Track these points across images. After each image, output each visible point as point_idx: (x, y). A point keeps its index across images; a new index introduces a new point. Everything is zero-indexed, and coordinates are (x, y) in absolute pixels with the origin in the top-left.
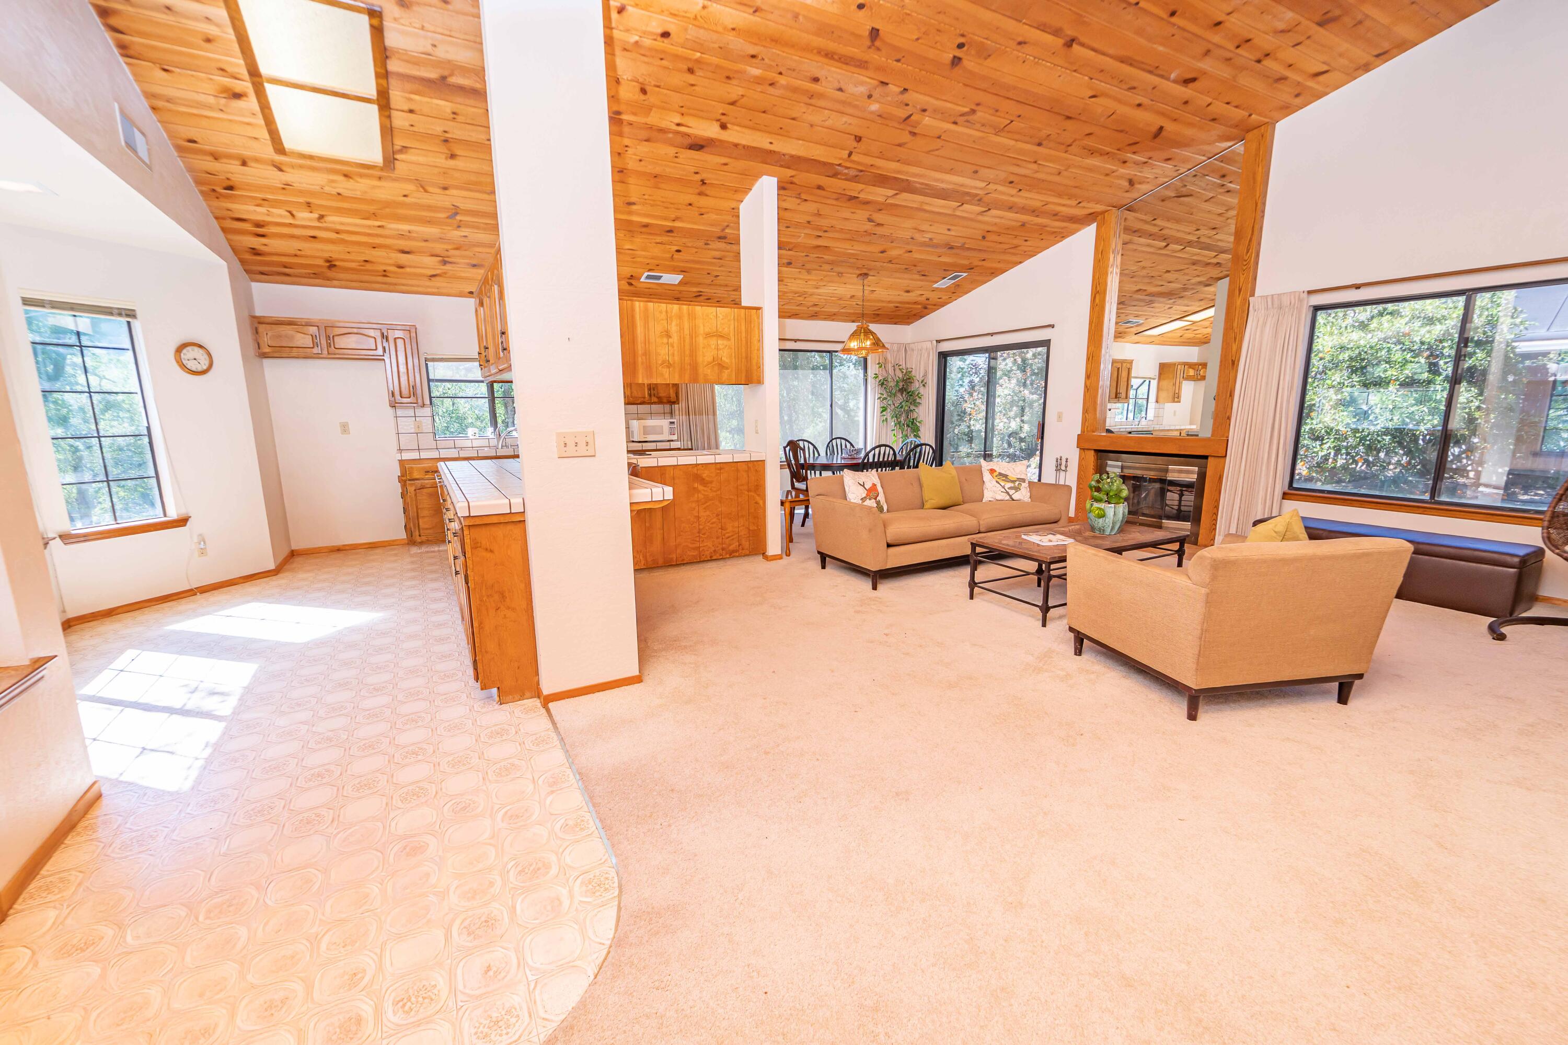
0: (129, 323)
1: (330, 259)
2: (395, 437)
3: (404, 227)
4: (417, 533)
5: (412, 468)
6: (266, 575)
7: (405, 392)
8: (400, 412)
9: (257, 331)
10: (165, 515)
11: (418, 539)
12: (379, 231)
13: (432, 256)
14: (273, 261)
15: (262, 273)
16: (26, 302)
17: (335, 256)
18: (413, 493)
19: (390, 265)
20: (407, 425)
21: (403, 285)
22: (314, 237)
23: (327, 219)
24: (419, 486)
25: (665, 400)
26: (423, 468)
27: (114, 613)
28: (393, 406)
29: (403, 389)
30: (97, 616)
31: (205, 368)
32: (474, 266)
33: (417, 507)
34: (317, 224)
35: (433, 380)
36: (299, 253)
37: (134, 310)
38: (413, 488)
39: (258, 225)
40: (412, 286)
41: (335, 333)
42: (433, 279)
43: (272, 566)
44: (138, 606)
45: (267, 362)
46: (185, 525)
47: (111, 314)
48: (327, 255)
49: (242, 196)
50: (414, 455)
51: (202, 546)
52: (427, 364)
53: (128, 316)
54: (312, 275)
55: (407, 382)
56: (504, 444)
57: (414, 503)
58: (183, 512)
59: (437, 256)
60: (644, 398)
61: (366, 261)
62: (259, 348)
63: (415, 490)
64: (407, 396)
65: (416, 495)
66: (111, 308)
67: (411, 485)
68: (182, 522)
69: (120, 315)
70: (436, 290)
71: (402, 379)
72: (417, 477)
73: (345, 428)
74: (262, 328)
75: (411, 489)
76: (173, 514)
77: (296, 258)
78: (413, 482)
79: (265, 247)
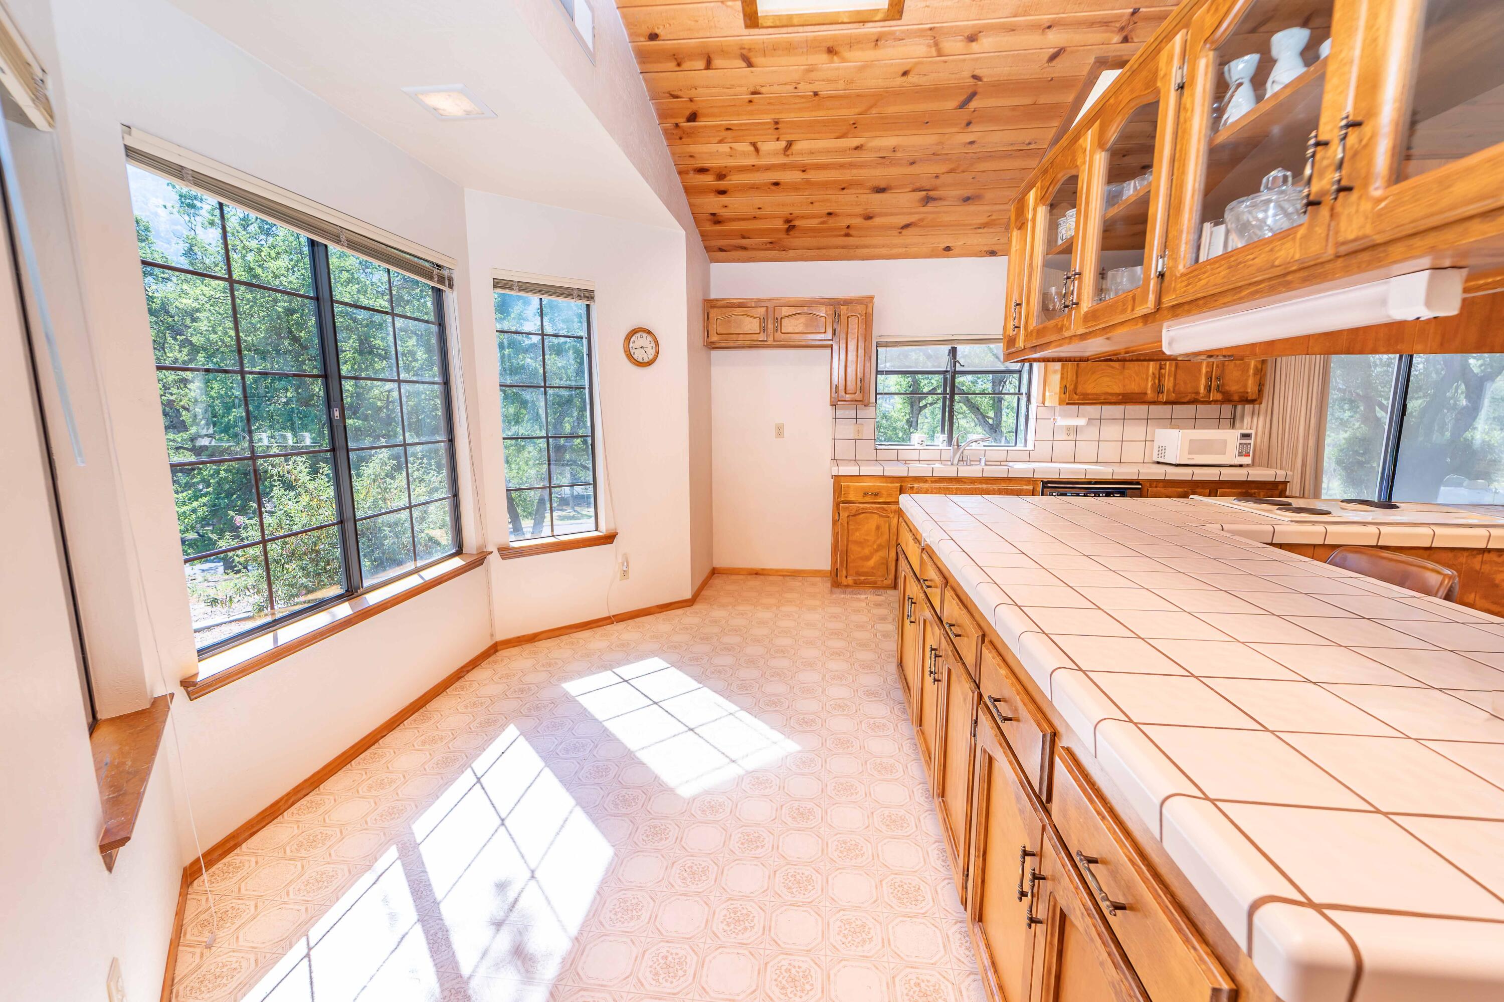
0: (588, 306)
1: (790, 217)
2: (830, 443)
3: (889, 141)
4: (844, 573)
5: (848, 487)
6: (680, 605)
7: (851, 386)
8: (840, 413)
9: (707, 318)
10: (597, 529)
11: (844, 582)
12: (857, 157)
13: (914, 190)
14: (732, 230)
15: (721, 250)
16: (498, 284)
17: (797, 211)
18: (846, 520)
19: (856, 216)
20: (847, 430)
21: (866, 247)
22: (776, 184)
23: (796, 147)
24: (854, 511)
25: (1236, 398)
26: (862, 488)
27: (536, 639)
28: (834, 405)
29: (849, 383)
30: (522, 641)
31: (651, 357)
32: (967, 199)
33: (847, 539)
34: (782, 160)
35: (882, 372)
36: (759, 213)
37: (593, 291)
38: (846, 514)
39: (721, 176)
40: (875, 247)
41: (784, 314)
42: (904, 232)
43: (688, 595)
44: (557, 633)
45: (714, 353)
46: (612, 543)
47: (571, 296)
48: (785, 211)
49: (705, 127)
50: (852, 470)
51: (625, 569)
52: (877, 351)
53: (586, 297)
54: (768, 246)
55: (854, 373)
56: (961, 459)
57: (846, 533)
58: (612, 527)
59: (920, 190)
60: (1198, 393)
61: (830, 214)
62: (708, 337)
63: (848, 516)
64: (853, 392)
65: (848, 523)
66: (572, 289)
67: (845, 509)
68: (609, 539)
69: (579, 297)
70: (903, 250)
71: (849, 370)
72: (853, 499)
73: (780, 431)
74: (714, 313)
75: (844, 515)
76: (604, 530)
77: (755, 222)
78: (847, 505)
79: (724, 210)
